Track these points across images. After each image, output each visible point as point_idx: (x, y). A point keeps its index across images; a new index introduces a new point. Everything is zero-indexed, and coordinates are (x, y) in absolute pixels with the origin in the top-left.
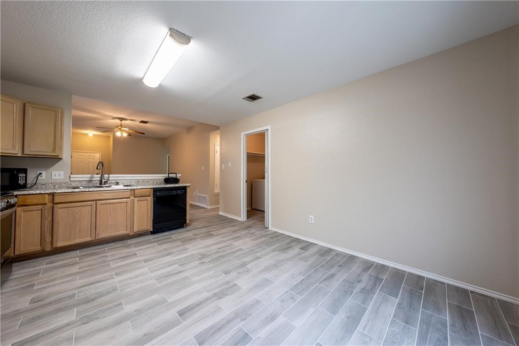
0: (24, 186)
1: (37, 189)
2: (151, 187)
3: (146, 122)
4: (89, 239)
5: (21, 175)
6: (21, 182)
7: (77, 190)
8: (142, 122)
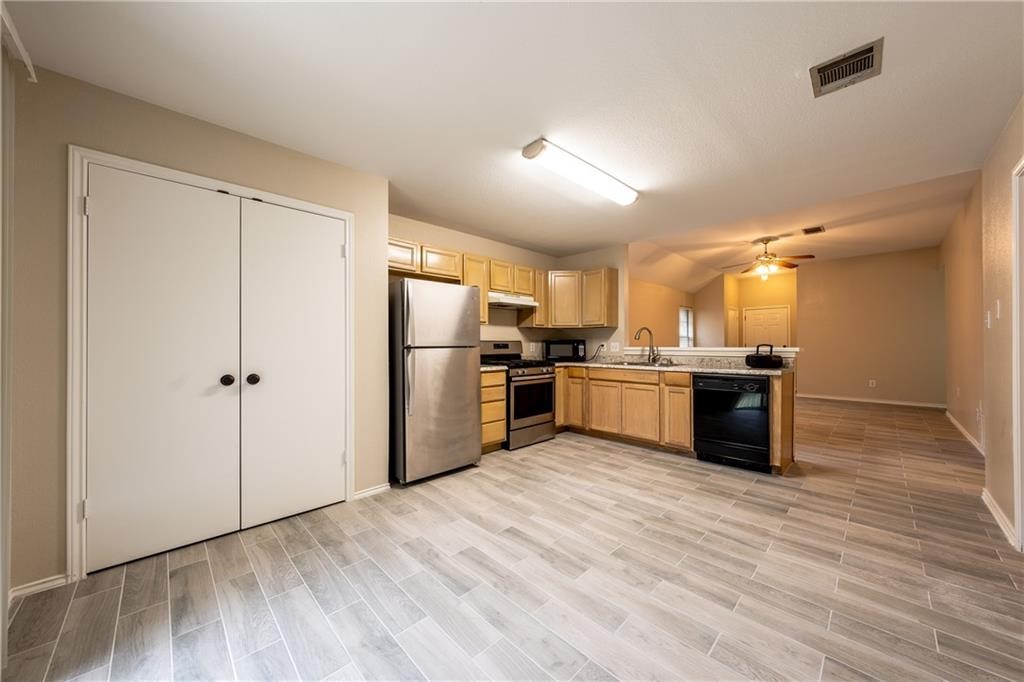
0: (583, 359)
1: (596, 362)
2: (689, 370)
3: (817, 230)
4: (615, 431)
5: (581, 347)
6: (581, 354)
7: (622, 367)
8: (808, 231)
